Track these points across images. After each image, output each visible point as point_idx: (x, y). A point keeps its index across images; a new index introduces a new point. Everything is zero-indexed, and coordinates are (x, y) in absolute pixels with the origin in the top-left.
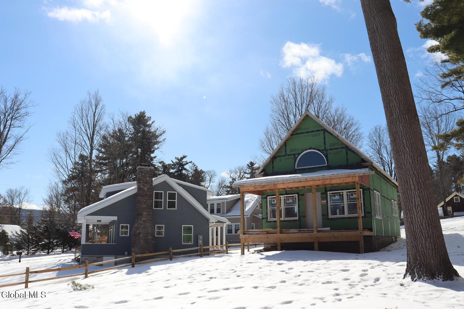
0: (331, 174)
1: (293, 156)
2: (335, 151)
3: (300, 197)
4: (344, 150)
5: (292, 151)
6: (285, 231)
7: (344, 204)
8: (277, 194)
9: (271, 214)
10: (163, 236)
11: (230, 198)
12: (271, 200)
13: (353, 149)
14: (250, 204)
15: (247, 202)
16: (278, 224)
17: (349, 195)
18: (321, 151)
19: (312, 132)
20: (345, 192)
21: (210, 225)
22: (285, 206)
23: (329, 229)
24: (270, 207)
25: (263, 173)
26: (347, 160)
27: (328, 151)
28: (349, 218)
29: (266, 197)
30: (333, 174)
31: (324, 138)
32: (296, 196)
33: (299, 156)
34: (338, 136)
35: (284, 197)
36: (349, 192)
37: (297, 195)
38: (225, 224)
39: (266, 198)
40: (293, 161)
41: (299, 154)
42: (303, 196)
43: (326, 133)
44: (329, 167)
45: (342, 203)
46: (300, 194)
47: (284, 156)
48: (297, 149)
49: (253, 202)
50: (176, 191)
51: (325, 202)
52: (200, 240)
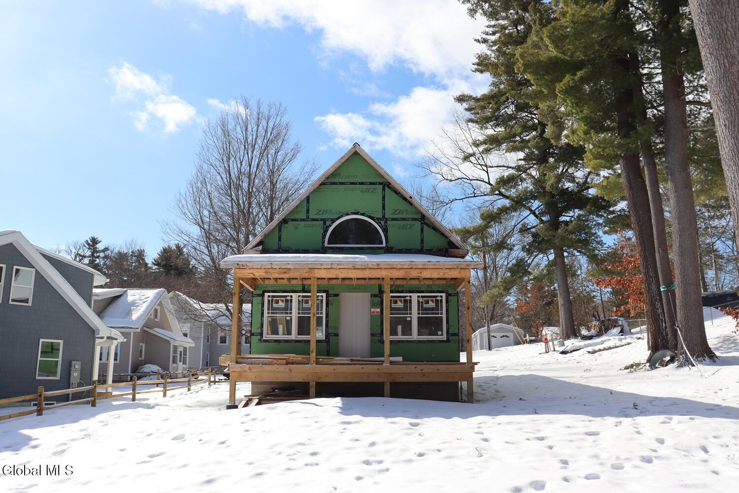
0: (425, 260)
1: (322, 222)
2: (402, 223)
3: (330, 298)
4: (418, 224)
5: (321, 213)
6: (324, 360)
7: (411, 317)
8: (314, 288)
11: (103, 294)
12: (273, 300)
13: (436, 223)
15: (133, 304)
16: (313, 346)
17: (422, 302)
18: (376, 221)
19: (362, 183)
20: (415, 296)
21: (98, 341)
22: (299, 313)
23: (400, 359)
24: (268, 313)
25: (260, 248)
26: (422, 241)
27: (388, 222)
28: (419, 342)
29: (261, 293)
31: (384, 198)
32: (322, 296)
33: (332, 223)
34: (411, 197)
35: (299, 296)
36: (422, 297)
37: (324, 295)
38: (114, 341)
39: (263, 295)
40: (322, 231)
41: (333, 221)
42: (335, 298)
43: (386, 189)
44: (389, 250)
45: (409, 316)
46: (330, 293)
47: (304, 220)
48: (330, 211)
49: (145, 305)
50: (34, 267)
51: (378, 312)
52: (75, 371)
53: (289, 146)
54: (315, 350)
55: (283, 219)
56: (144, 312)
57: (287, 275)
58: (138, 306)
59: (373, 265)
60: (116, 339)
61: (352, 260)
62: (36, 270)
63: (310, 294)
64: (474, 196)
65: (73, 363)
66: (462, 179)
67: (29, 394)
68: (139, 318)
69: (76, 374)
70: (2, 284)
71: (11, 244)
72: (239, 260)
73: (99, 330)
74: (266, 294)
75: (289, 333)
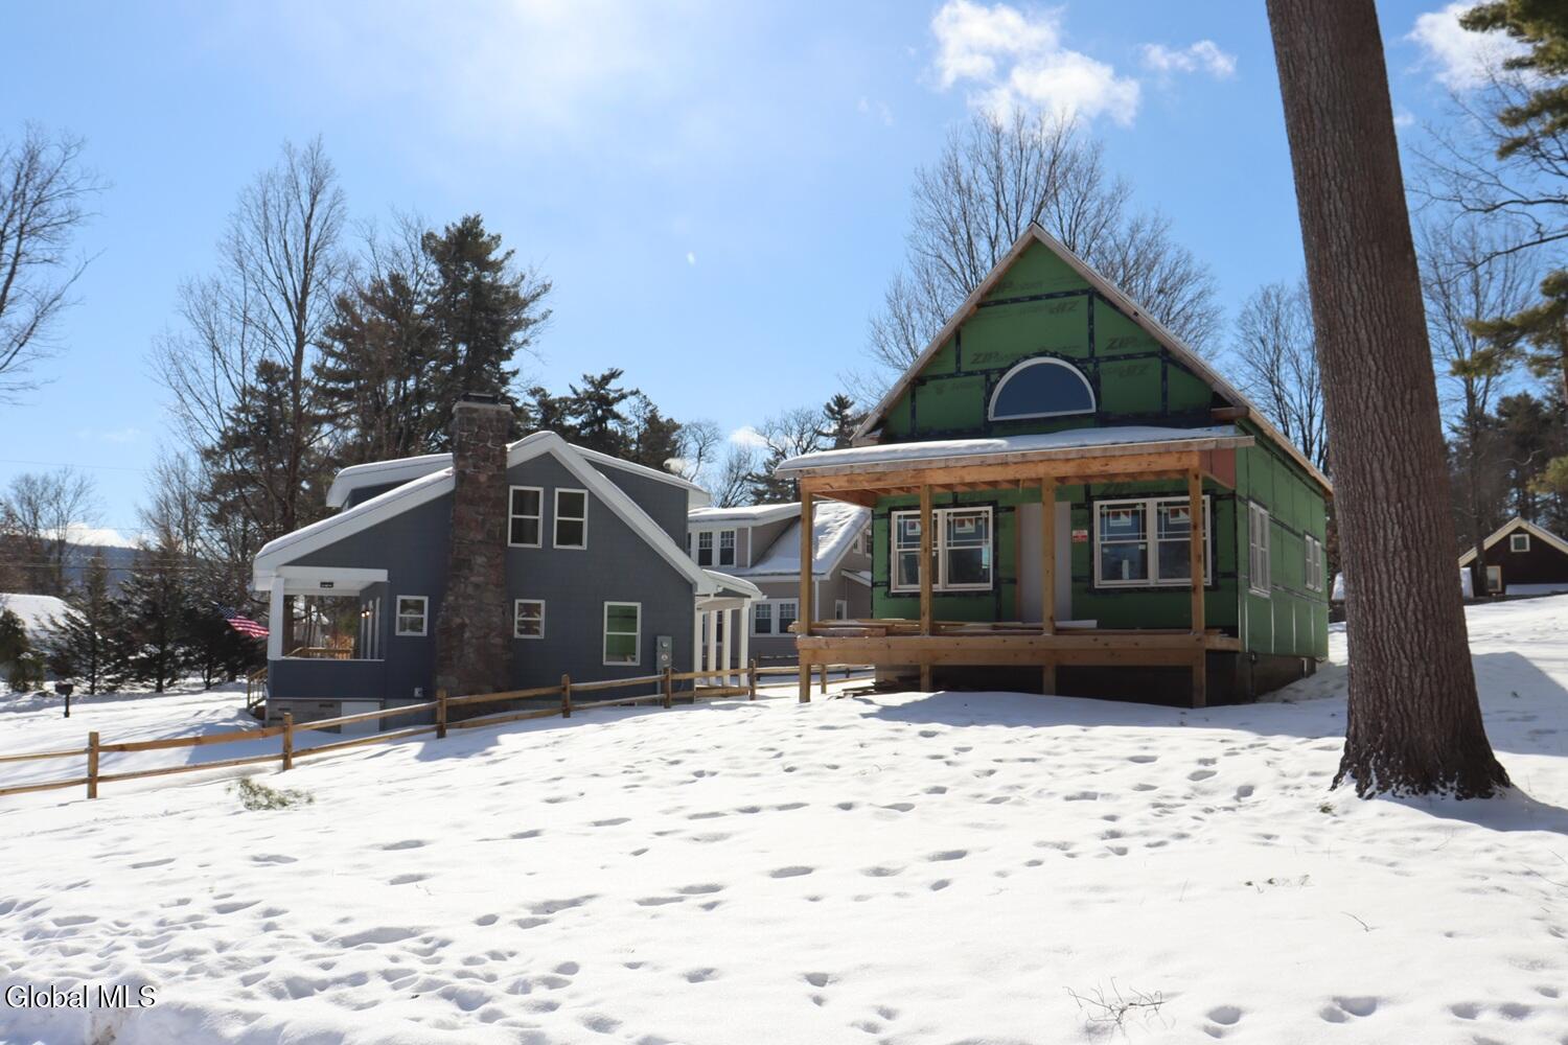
0: (1108, 441)
1: (983, 377)
2: (1125, 364)
3: (1000, 515)
4: (1156, 363)
5: (981, 359)
6: (948, 628)
7: (1146, 544)
8: (925, 502)
9: (904, 570)
10: (542, 636)
11: (766, 515)
12: (905, 523)
13: (1185, 358)
14: (832, 535)
15: (823, 529)
16: (925, 603)
17: (1166, 514)
18: (1079, 365)
19: (1050, 296)
20: (1152, 504)
21: (699, 602)
22: (949, 545)
23: (1093, 623)
24: (899, 547)
25: (878, 433)
26: (1165, 395)
27: (1102, 366)
28: (1161, 590)
29: (886, 511)
30: (1113, 441)
31: (1091, 319)
32: (987, 512)
33: (1001, 377)
34: (1136, 314)
35: (949, 514)
36: (1167, 504)
37: (990, 509)
38: (746, 600)
39: (889, 516)
40: (983, 394)
41: (1002, 372)
42: (1009, 513)
43: (1096, 300)
44: (1102, 419)
45: (1141, 541)
46: (1000, 505)
47: (951, 376)
48: (997, 354)
49: (843, 529)
50: (585, 488)
51: (1085, 536)
52: (663, 653)
55: (916, 378)
56: (838, 543)
58: (829, 533)
59: (1015, 456)
60: (749, 597)
61: (981, 451)
62: (590, 492)
63: (918, 512)
65: (659, 639)
66: (1503, 207)
68: (828, 555)
69: (664, 657)
70: (540, 517)
71: (548, 453)
73: (696, 583)
74: (895, 514)
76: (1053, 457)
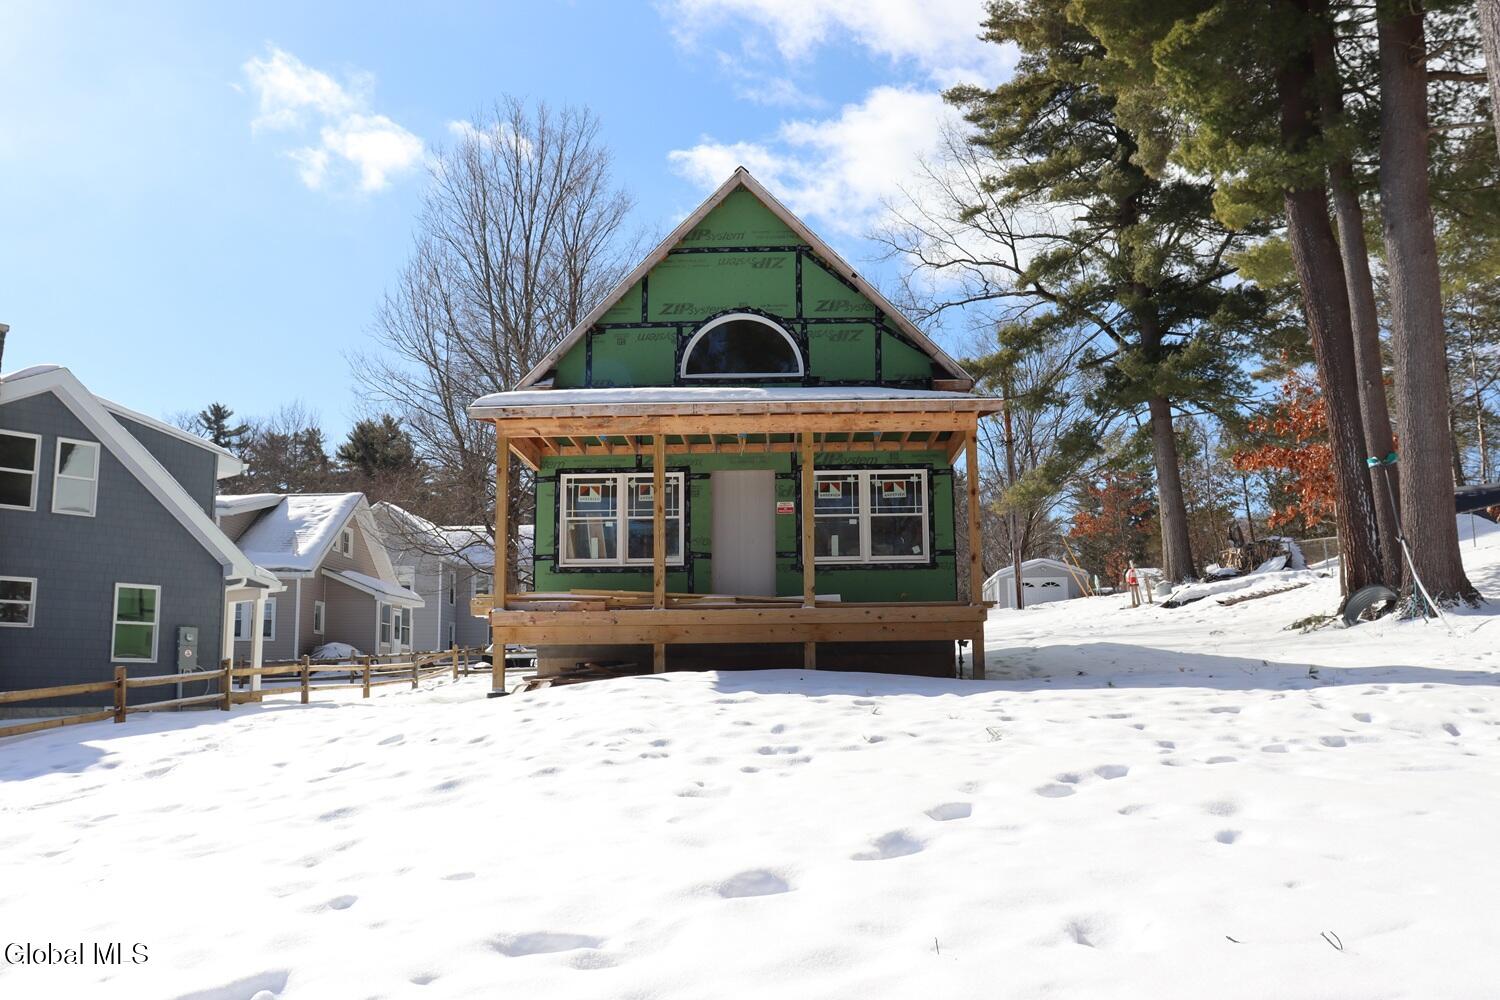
1: (675, 330)
2: (837, 328)
3: (693, 482)
4: (869, 331)
5: (671, 310)
6: (682, 601)
7: (857, 518)
8: (660, 457)
10: (31, 623)
11: (239, 504)
12: (576, 487)
13: (907, 327)
14: (311, 530)
16: (659, 574)
17: (880, 488)
18: (785, 325)
19: (754, 249)
20: (864, 475)
21: (229, 588)
22: (630, 514)
24: (569, 515)
26: (878, 365)
27: (809, 327)
28: (876, 567)
29: (554, 474)
31: (799, 278)
32: (677, 479)
33: (695, 331)
34: (854, 275)
35: (630, 479)
36: (881, 477)
37: (682, 475)
38: (263, 589)
39: (556, 479)
40: (674, 347)
41: (697, 326)
42: (702, 481)
43: (805, 259)
44: (810, 382)
45: (853, 515)
46: (692, 472)
47: (636, 326)
48: (691, 306)
49: (323, 526)
50: (97, 440)
51: (792, 509)
52: (187, 647)
53: (605, 199)
54: (662, 581)
55: (595, 325)
56: (322, 539)
57: (605, 430)
58: (308, 528)
59: (778, 406)
60: (267, 587)
61: (737, 398)
62: (103, 446)
63: (651, 475)
64: (987, 297)
65: (183, 630)
66: (962, 262)
67: (95, 680)
68: (312, 550)
69: (188, 653)
70: (35, 473)
71: (49, 395)
72: (508, 401)
73: (231, 565)
74: (564, 477)
75: (612, 553)
76: (823, 409)
